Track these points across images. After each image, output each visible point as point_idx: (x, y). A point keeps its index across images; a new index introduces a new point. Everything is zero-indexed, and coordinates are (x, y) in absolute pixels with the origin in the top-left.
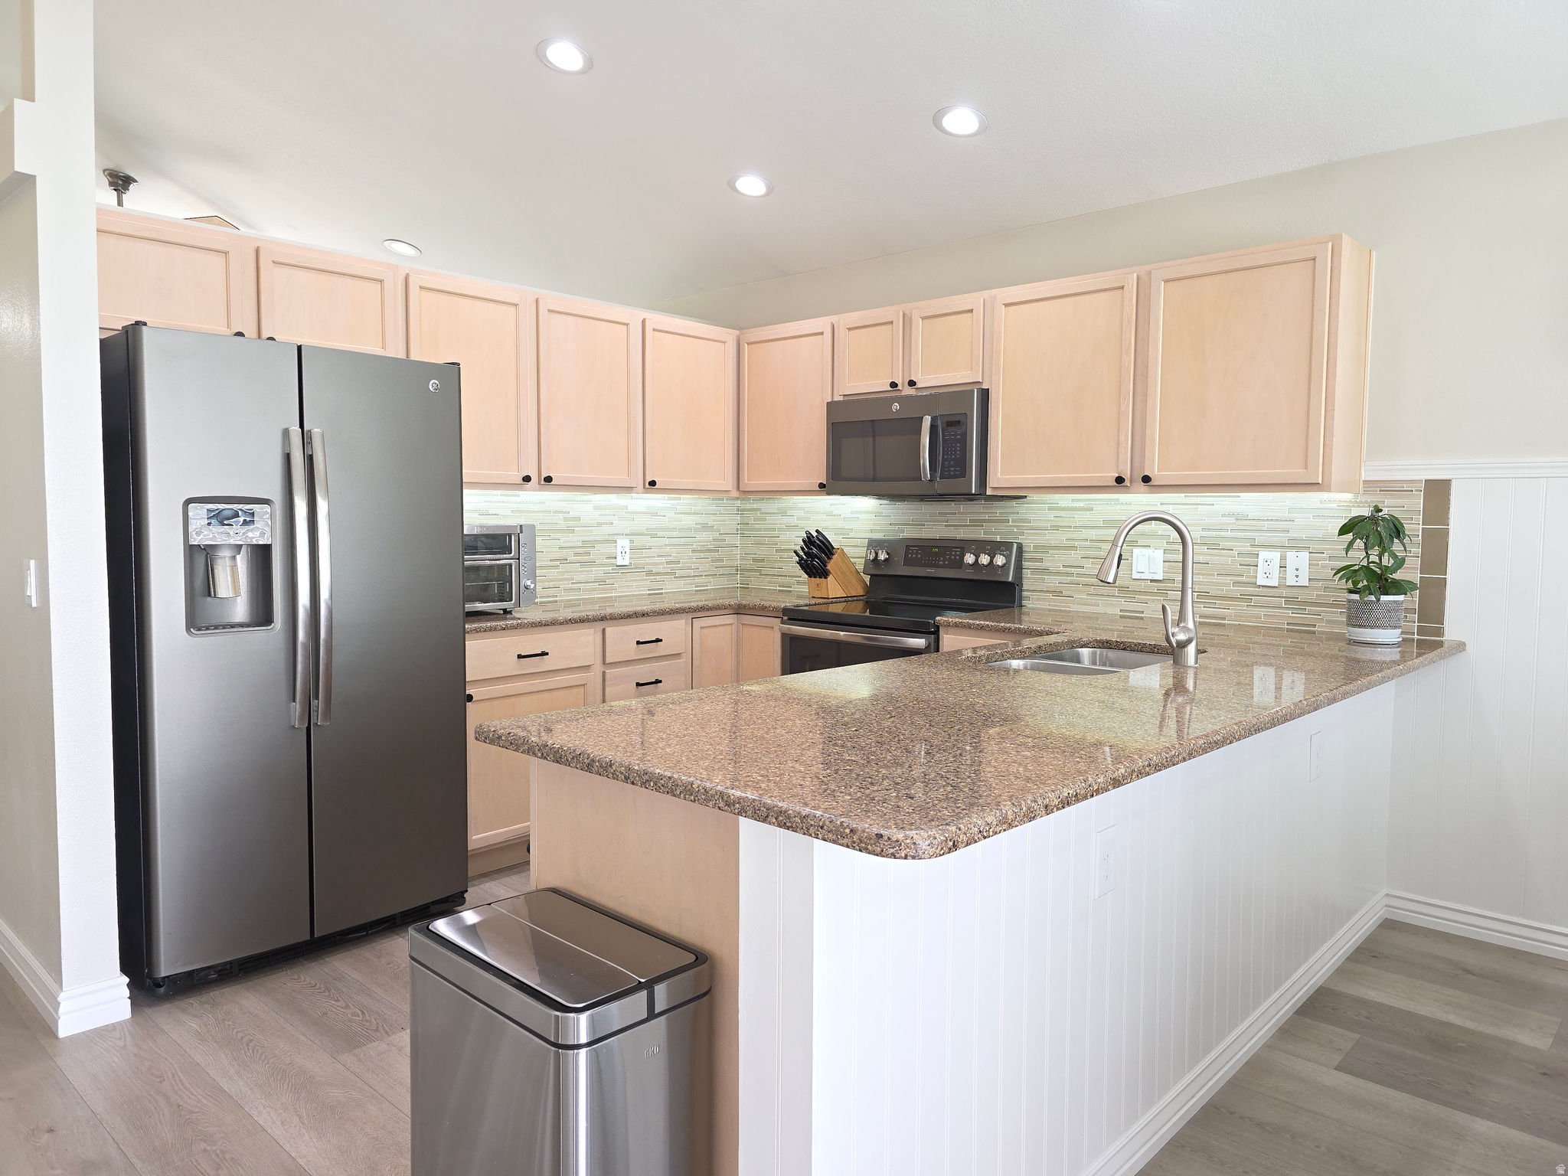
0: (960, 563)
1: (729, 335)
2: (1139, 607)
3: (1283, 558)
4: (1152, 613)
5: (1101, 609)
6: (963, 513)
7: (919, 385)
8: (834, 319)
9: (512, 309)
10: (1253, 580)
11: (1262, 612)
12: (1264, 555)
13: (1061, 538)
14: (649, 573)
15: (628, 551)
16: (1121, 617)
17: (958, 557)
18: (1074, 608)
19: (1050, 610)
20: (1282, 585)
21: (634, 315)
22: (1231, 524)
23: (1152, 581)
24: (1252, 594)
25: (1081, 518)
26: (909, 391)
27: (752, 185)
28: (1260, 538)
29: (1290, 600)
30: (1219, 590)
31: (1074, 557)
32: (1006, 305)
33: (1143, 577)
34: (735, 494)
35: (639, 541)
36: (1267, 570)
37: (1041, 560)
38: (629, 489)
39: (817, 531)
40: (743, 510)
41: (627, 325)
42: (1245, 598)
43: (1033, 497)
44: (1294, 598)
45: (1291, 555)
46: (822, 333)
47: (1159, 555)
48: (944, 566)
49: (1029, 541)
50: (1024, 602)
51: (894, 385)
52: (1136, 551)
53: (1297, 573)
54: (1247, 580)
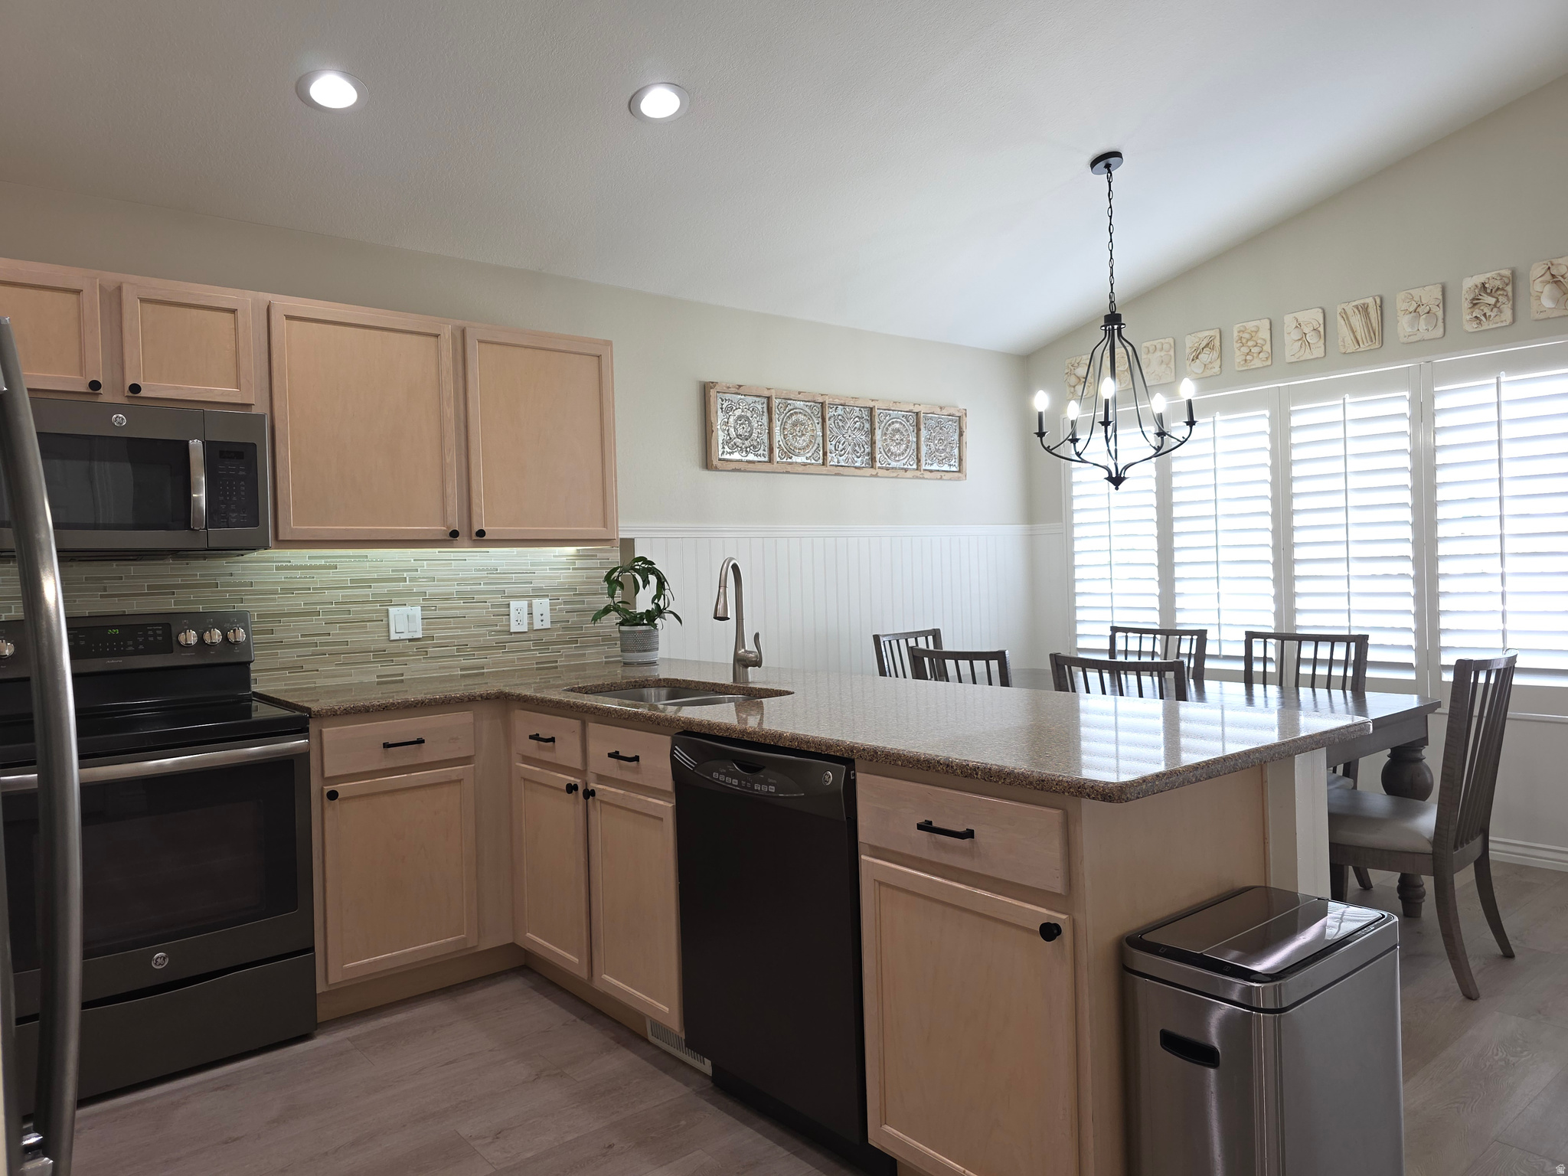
2: (397, 669)
3: (530, 606)
4: (412, 674)
5: (355, 679)
6: (133, 577)
10: (506, 628)
11: (515, 656)
12: (514, 604)
13: (300, 603)
16: (379, 683)
18: (321, 682)
20: (531, 630)
22: (483, 577)
23: (410, 640)
24: (507, 639)
25: (320, 578)
28: (509, 589)
29: (538, 642)
30: (476, 641)
31: (315, 624)
32: (288, 317)
33: (403, 636)
36: (518, 617)
37: (274, 631)
42: (501, 645)
44: (536, 638)
45: (536, 601)
47: (417, 611)
49: (253, 607)
51: (92, 385)
52: (392, 610)
53: (542, 618)
54: (502, 628)
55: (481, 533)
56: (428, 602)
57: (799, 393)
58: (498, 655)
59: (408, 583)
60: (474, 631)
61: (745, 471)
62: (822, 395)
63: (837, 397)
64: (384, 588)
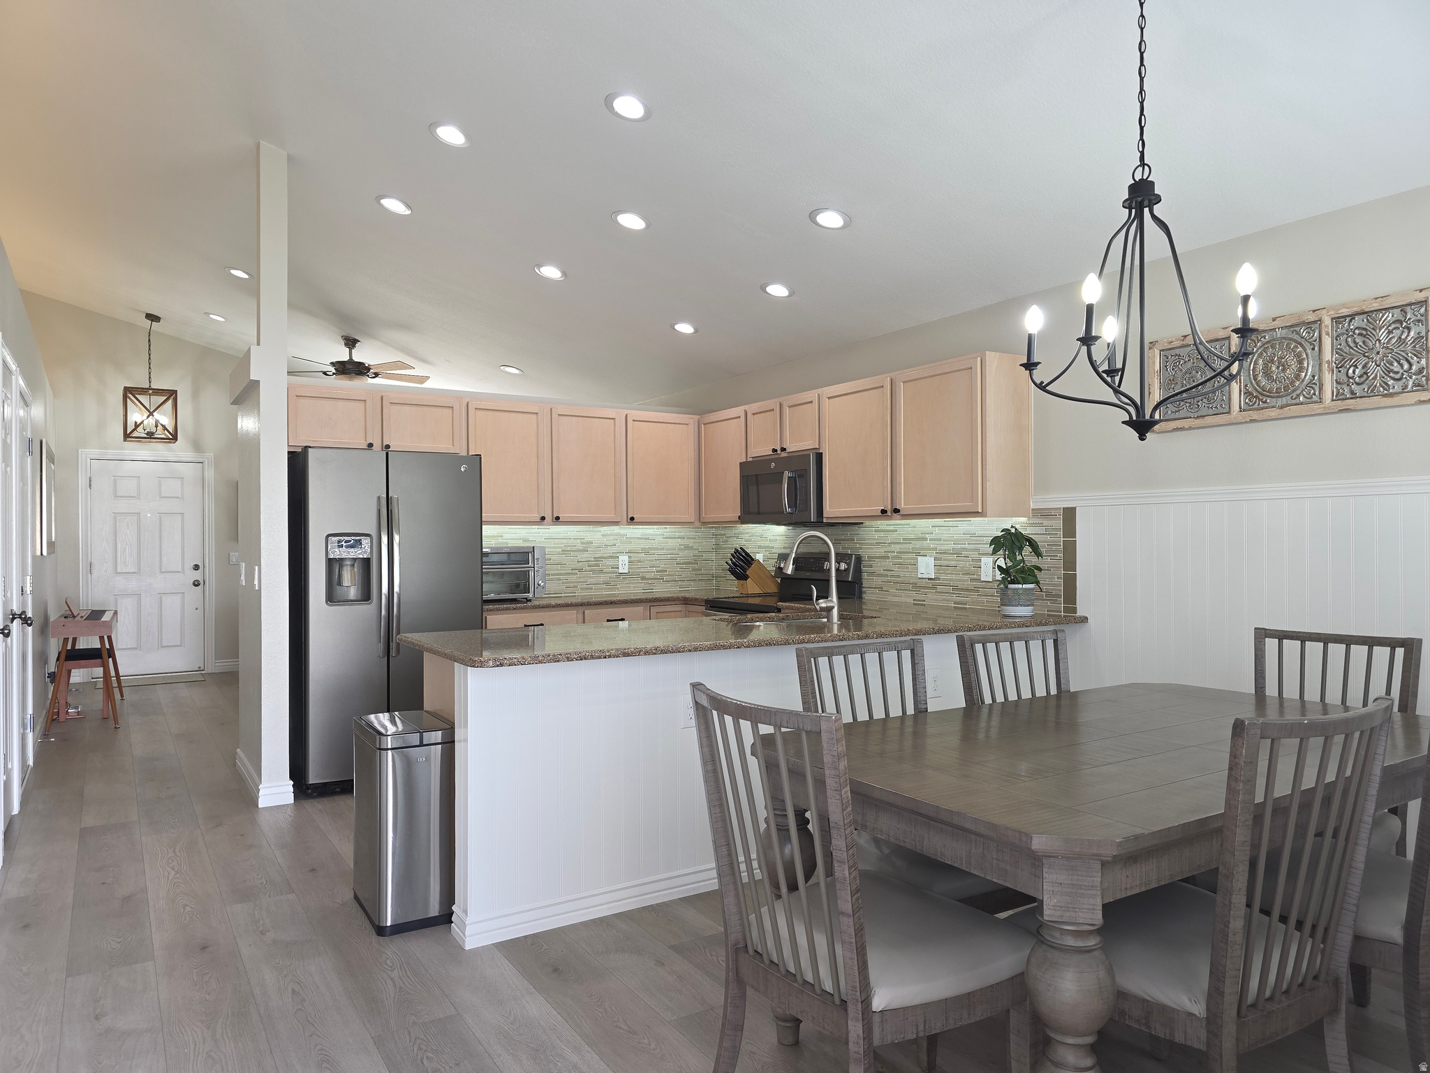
1: (692, 420)
2: (923, 597)
3: (994, 562)
4: (929, 601)
5: (903, 600)
7: (788, 450)
8: (746, 407)
9: (535, 416)
10: (979, 577)
11: (985, 599)
12: (984, 559)
13: (881, 551)
14: (643, 578)
15: (627, 564)
16: (914, 604)
18: (890, 598)
19: (877, 601)
20: (994, 580)
21: (618, 413)
22: (967, 539)
23: (928, 579)
24: (980, 586)
25: (891, 537)
26: (784, 454)
27: (685, 328)
28: (981, 548)
30: (963, 584)
31: (888, 563)
32: (829, 398)
33: (924, 576)
34: (697, 524)
35: (635, 557)
36: (985, 570)
37: (871, 566)
38: (616, 523)
39: (741, 548)
40: (716, 535)
41: (614, 419)
42: (976, 590)
43: (867, 523)
46: (740, 417)
47: (932, 561)
48: (816, 571)
49: (865, 553)
50: (864, 596)
51: (774, 450)
52: (919, 558)
54: (975, 577)
55: (897, 510)
56: (940, 555)
57: (1274, 320)
58: (974, 596)
59: (929, 541)
60: (961, 577)
61: (1190, 428)
62: (1314, 311)
63: (1344, 306)
64: (918, 544)
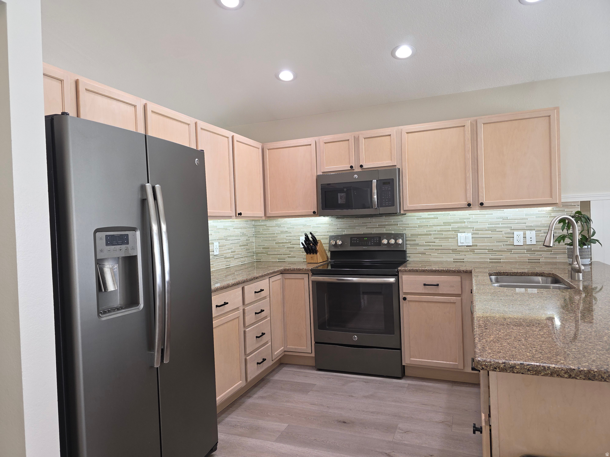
0: (379, 243)
1: (259, 145)
2: (462, 257)
3: (525, 234)
4: (468, 259)
5: (444, 259)
6: (375, 222)
7: (364, 167)
8: (316, 138)
10: (512, 243)
11: (516, 256)
12: (516, 233)
13: (424, 231)
14: (226, 258)
15: (218, 248)
16: (454, 262)
17: (378, 241)
18: (432, 259)
19: (420, 261)
20: (525, 245)
22: (501, 221)
23: (467, 246)
24: (513, 248)
25: (432, 222)
26: (359, 170)
27: (286, 76)
28: (513, 226)
29: (529, 250)
30: (497, 248)
31: (430, 238)
32: (407, 133)
33: (463, 245)
34: (264, 218)
35: (223, 242)
36: (518, 239)
37: (415, 240)
40: (255, 226)
41: (227, 137)
42: (510, 251)
43: (409, 214)
44: (530, 249)
45: (528, 232)
46: (310, 145)
47: (470, 235)
48: (371, 245)
49: (408, 232)
50: (408, 259)
51: (351, 167)
52: (459, 234)
53: (531, 239)
54: (510, 243)
55: (482, 204)
56: (475, 232)
58: (508, 254)
59: (466, 224)
60: (496, 244)
64: (456, 226)
